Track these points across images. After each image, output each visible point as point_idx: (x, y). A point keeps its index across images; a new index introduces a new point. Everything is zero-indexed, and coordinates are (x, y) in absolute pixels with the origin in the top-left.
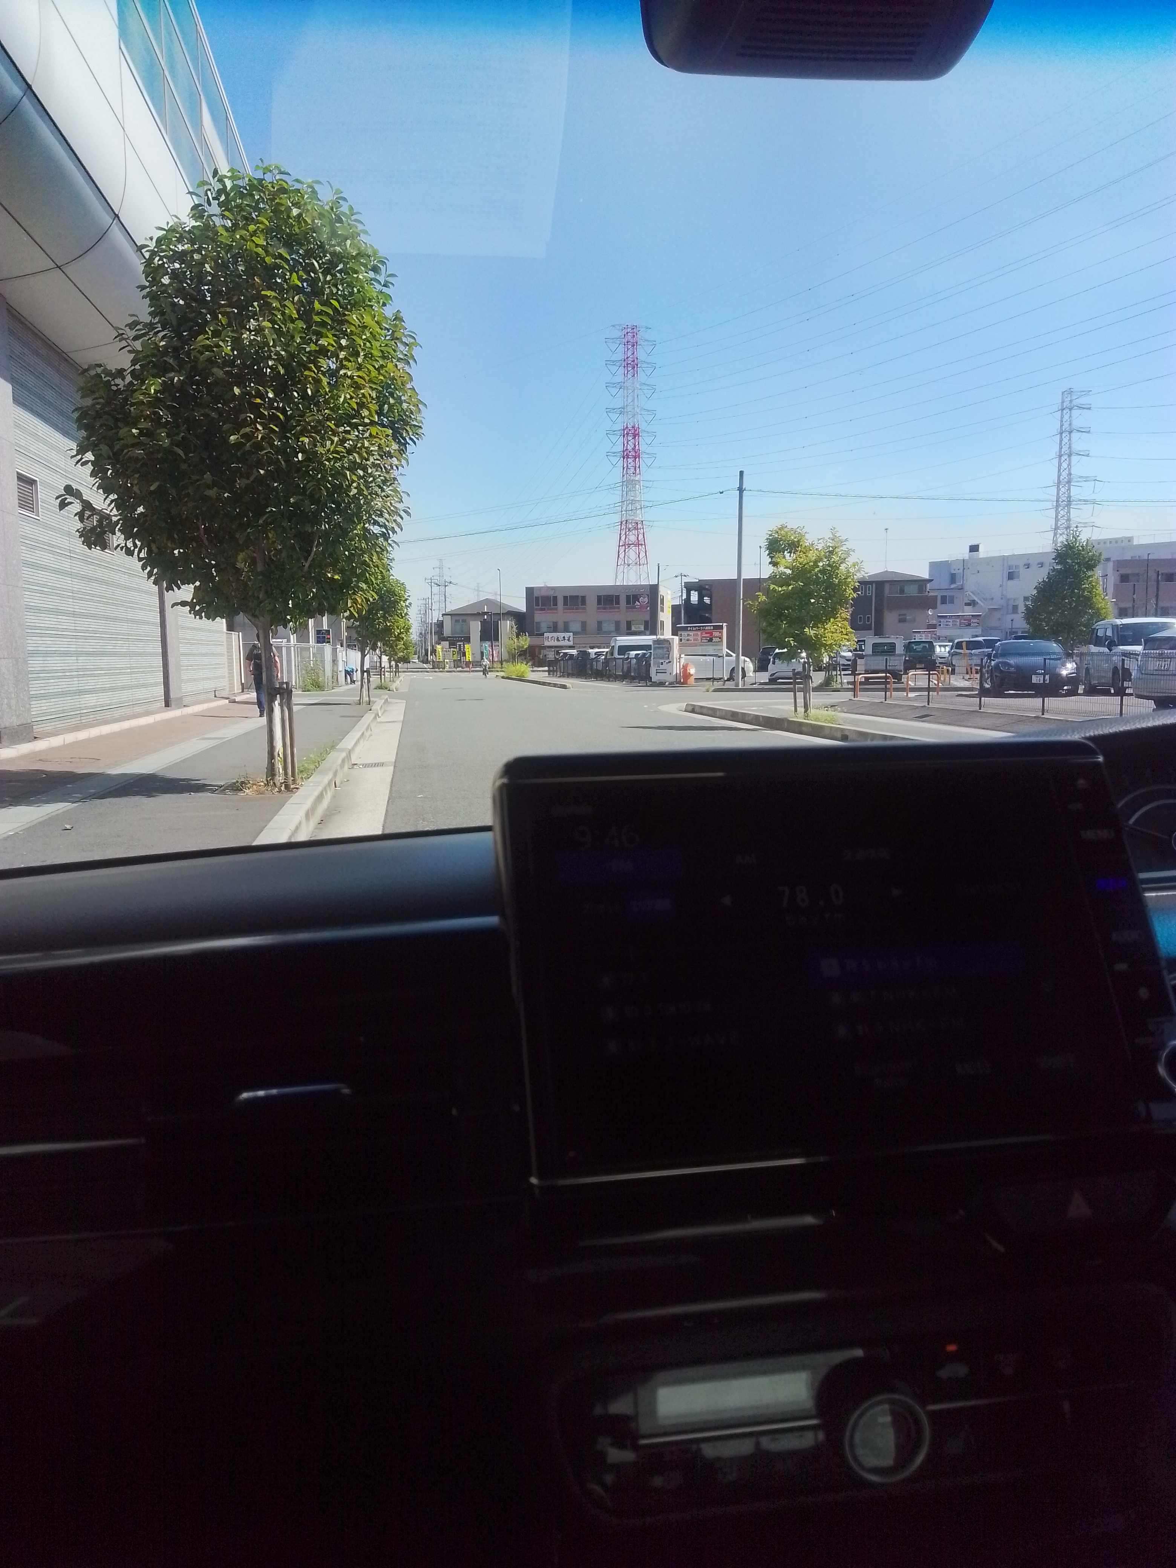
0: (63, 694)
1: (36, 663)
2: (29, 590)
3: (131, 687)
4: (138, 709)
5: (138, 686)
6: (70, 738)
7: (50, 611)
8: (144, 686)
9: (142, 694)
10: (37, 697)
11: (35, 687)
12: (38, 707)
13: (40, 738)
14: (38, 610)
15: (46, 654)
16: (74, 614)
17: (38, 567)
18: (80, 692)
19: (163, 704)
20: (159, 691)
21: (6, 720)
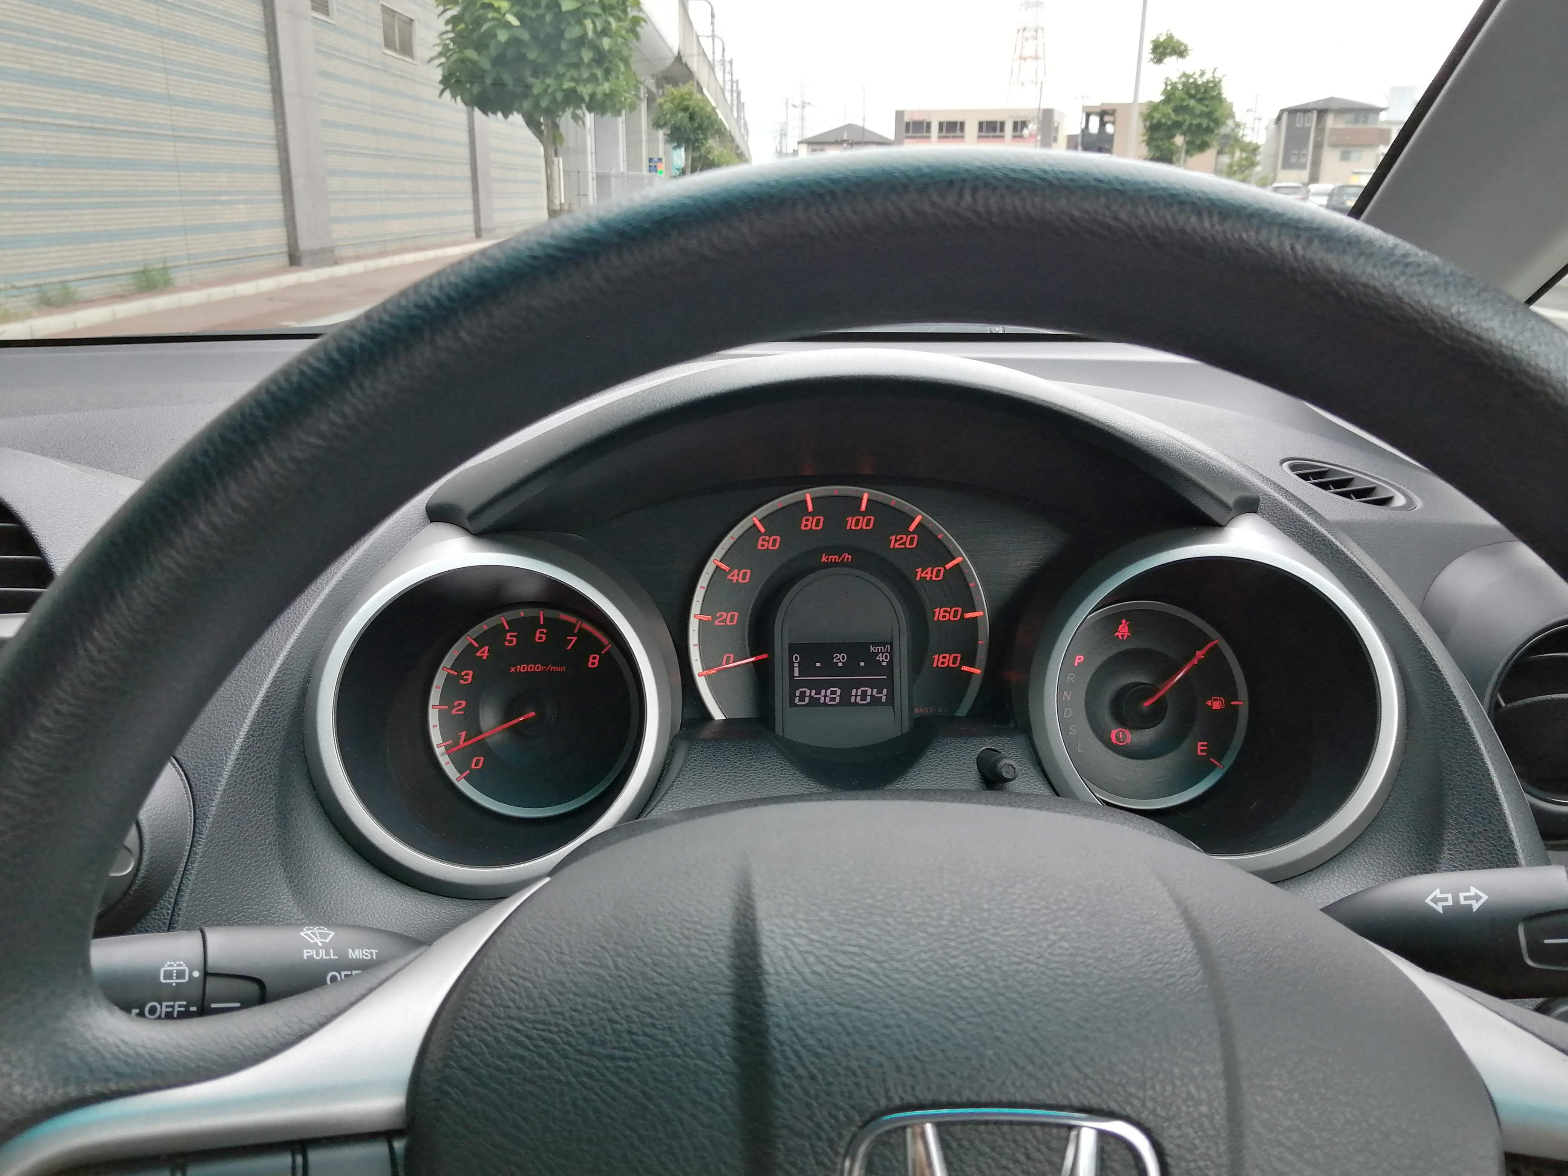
0: (364, 218)
1: (335, 183)
2: (323, 102)
3: (439, 214)
5: (445, 214)
7: (348, 127)
8: (451, 213)
9: (450, 222)
10: (338, 220)
11: (335, 209)
13: (341, 263)
14: (336, 125)
15: (347, 174)
16: (375, 131)
17: (333, 77)
18: (385, 217)
19: (473, 234)
20: (469, 219)
21: (305, 243)
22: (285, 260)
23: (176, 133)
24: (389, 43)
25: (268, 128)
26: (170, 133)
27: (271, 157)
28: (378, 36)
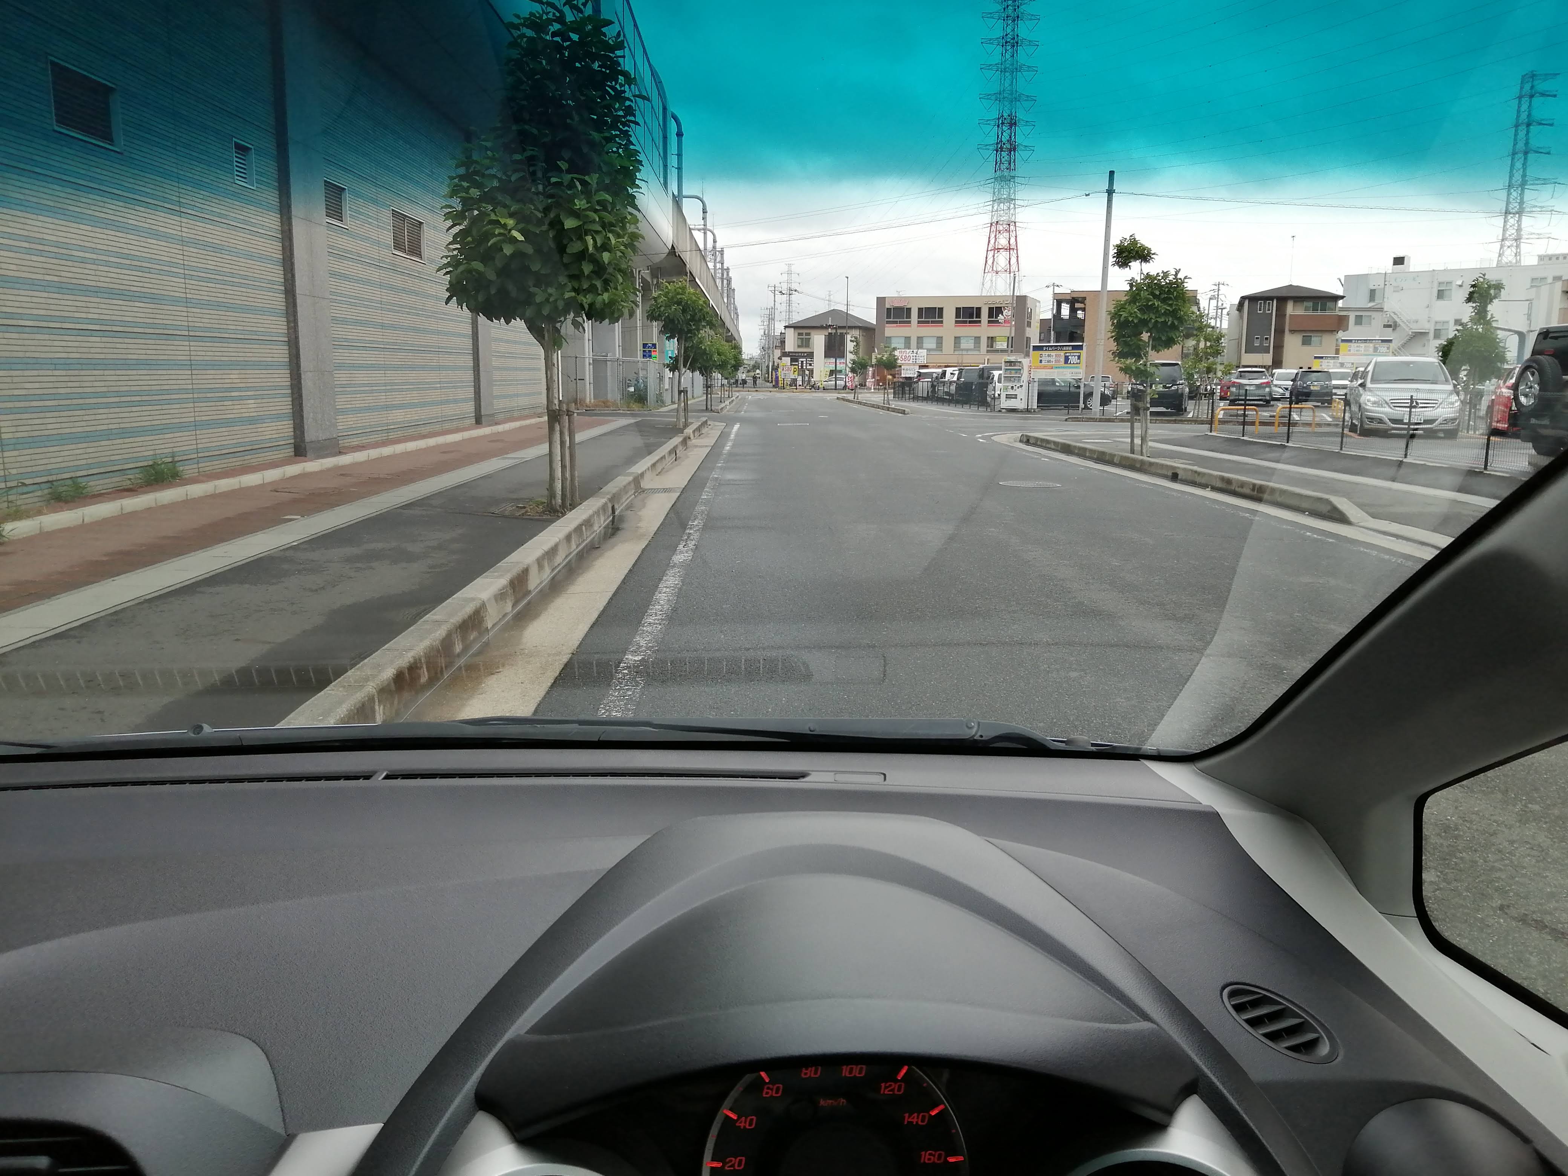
0: (368, 409)
1: (341, 377)
2: (335, 301)
3: (442, 403)
4: (447, 426)
5: (447, 402)
6: (374, 453)
7: (357, 322)
8: (456, 401)
9: (450, 410)
10: (344, 412)
11: (341, 402)
12: (344, 423)
13: (345, 453)
14: (344, 321)
15: (354, 367)
16: (383, 326)
17: (345, 277)
18: (388, 408)
19: (473, 421)
20: (470, 407)
21: (312, 434)
22: (290, 451)
23: (191, 333)
24: (398, 246)
25: (280, 326)
26: (186, 333)
27: (281, 353)
28: (388, 238)
